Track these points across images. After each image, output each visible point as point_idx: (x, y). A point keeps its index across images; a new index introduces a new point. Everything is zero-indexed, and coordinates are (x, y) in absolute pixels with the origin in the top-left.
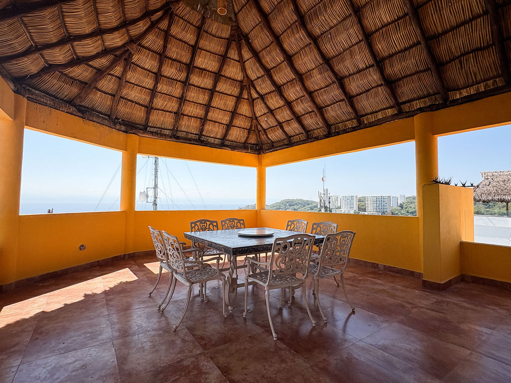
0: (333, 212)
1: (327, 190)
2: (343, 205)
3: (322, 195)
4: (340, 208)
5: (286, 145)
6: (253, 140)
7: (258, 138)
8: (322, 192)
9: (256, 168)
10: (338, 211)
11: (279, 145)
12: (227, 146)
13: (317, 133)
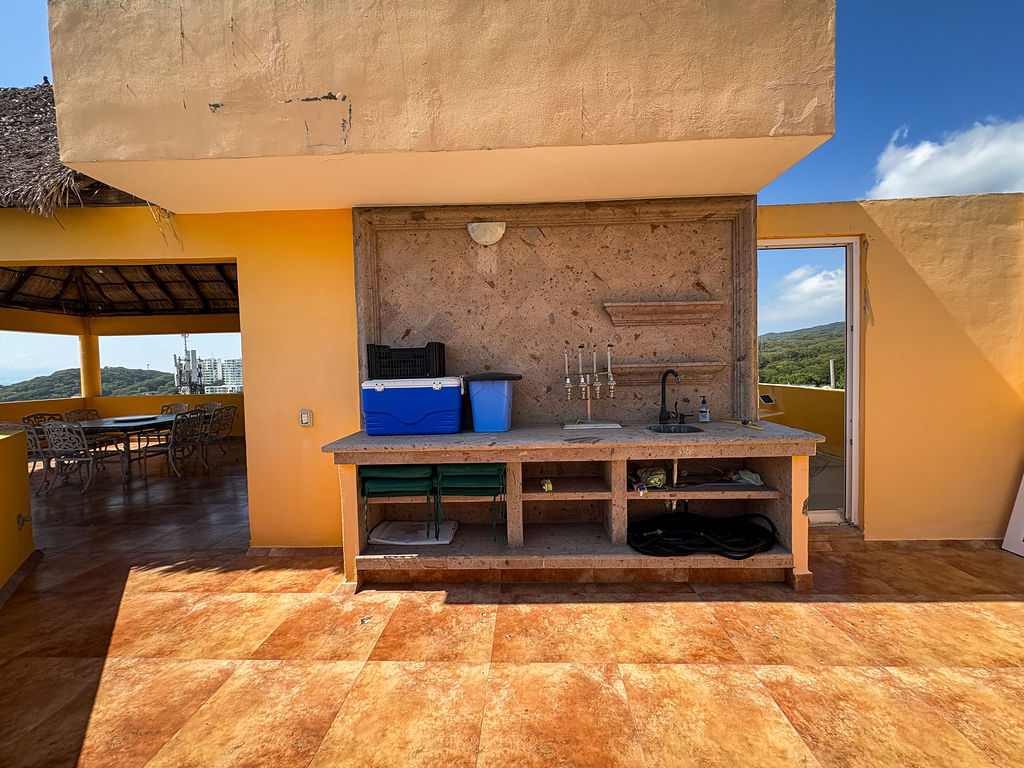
0: (208, 391)
1: (194, 352)
2: (228, 376)
3: (183, 363)
4: (222, 382)
5: (139, 310)
6: (72, 294)
7: (82, 293)
8: (183, 356)
9: (77, 337)
10: (219, 390)
11: (124, 308)
12: (22, 304)
13: (188, 305)
